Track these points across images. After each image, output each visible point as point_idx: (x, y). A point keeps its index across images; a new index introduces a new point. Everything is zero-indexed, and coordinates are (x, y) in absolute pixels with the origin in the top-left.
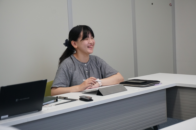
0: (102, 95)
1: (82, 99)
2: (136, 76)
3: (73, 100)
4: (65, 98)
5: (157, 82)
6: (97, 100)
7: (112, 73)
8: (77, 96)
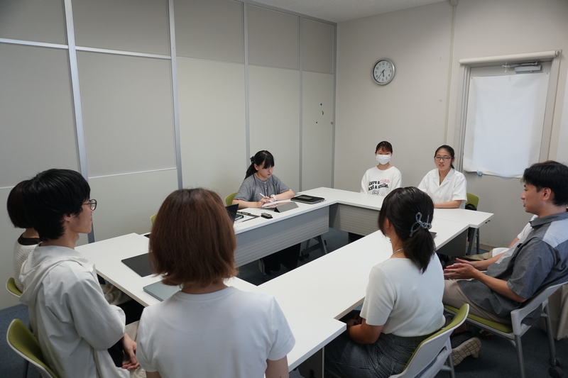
0: (279, 212)
1: (263, 216)
2: (300, 191)
3: (256, 217)
4: (249, 214)
5: (321, 199)
6: (277, 217)
7: (285, 190)
8: (259, 212)
